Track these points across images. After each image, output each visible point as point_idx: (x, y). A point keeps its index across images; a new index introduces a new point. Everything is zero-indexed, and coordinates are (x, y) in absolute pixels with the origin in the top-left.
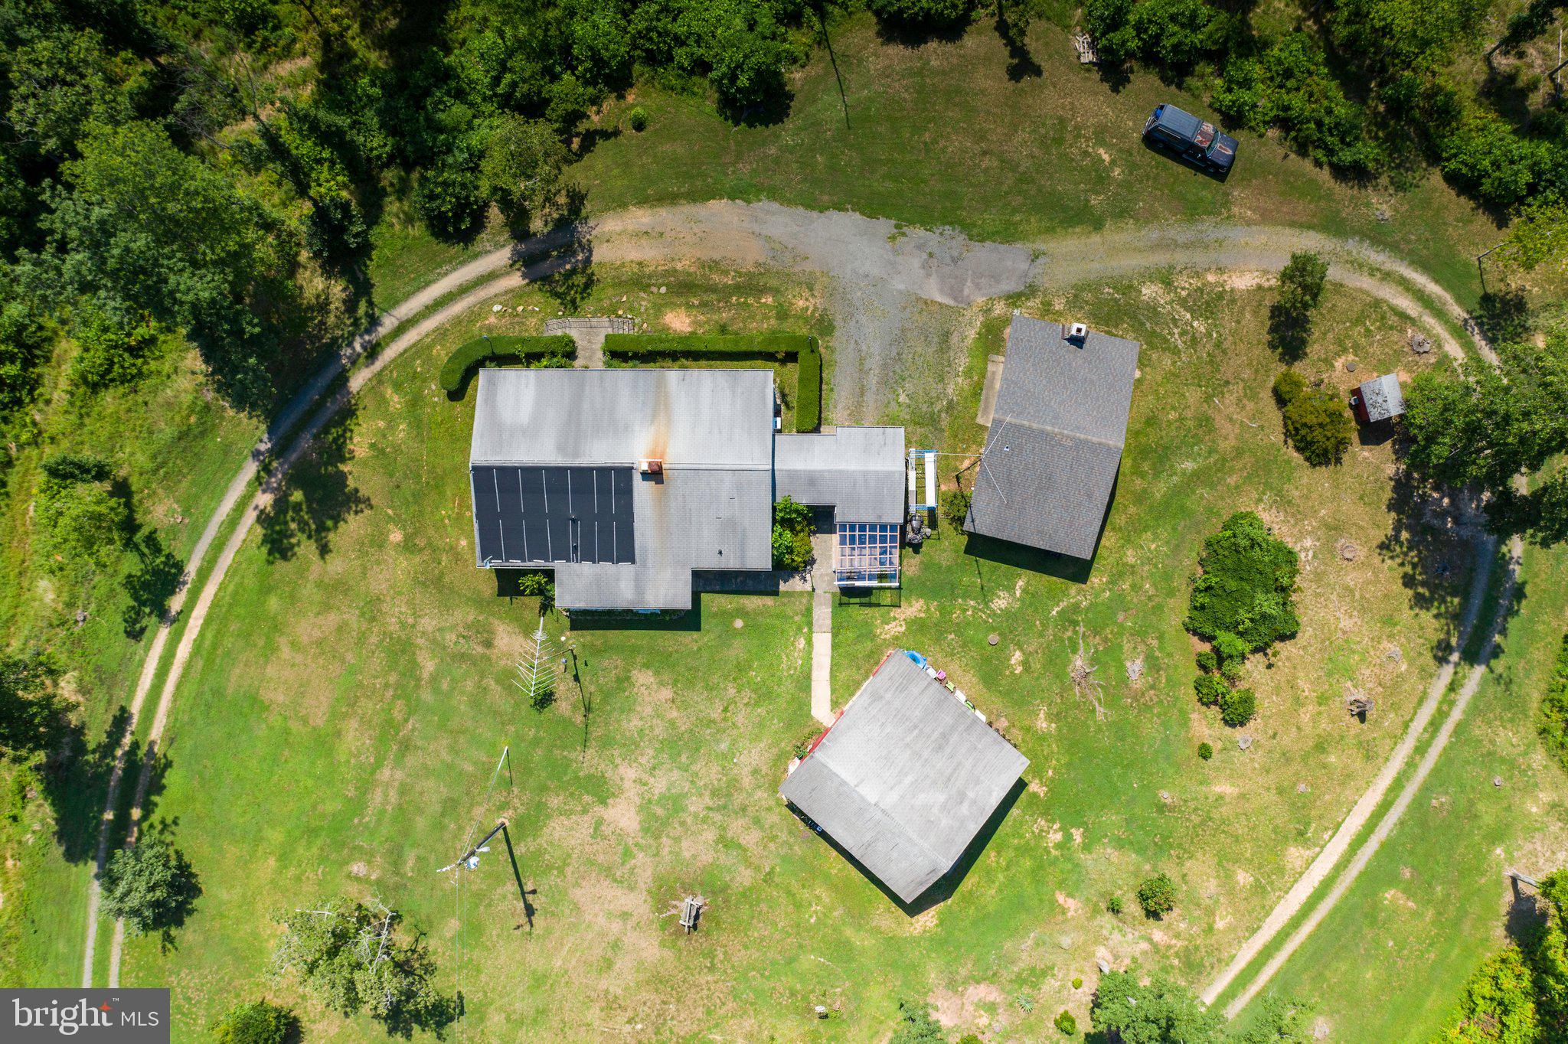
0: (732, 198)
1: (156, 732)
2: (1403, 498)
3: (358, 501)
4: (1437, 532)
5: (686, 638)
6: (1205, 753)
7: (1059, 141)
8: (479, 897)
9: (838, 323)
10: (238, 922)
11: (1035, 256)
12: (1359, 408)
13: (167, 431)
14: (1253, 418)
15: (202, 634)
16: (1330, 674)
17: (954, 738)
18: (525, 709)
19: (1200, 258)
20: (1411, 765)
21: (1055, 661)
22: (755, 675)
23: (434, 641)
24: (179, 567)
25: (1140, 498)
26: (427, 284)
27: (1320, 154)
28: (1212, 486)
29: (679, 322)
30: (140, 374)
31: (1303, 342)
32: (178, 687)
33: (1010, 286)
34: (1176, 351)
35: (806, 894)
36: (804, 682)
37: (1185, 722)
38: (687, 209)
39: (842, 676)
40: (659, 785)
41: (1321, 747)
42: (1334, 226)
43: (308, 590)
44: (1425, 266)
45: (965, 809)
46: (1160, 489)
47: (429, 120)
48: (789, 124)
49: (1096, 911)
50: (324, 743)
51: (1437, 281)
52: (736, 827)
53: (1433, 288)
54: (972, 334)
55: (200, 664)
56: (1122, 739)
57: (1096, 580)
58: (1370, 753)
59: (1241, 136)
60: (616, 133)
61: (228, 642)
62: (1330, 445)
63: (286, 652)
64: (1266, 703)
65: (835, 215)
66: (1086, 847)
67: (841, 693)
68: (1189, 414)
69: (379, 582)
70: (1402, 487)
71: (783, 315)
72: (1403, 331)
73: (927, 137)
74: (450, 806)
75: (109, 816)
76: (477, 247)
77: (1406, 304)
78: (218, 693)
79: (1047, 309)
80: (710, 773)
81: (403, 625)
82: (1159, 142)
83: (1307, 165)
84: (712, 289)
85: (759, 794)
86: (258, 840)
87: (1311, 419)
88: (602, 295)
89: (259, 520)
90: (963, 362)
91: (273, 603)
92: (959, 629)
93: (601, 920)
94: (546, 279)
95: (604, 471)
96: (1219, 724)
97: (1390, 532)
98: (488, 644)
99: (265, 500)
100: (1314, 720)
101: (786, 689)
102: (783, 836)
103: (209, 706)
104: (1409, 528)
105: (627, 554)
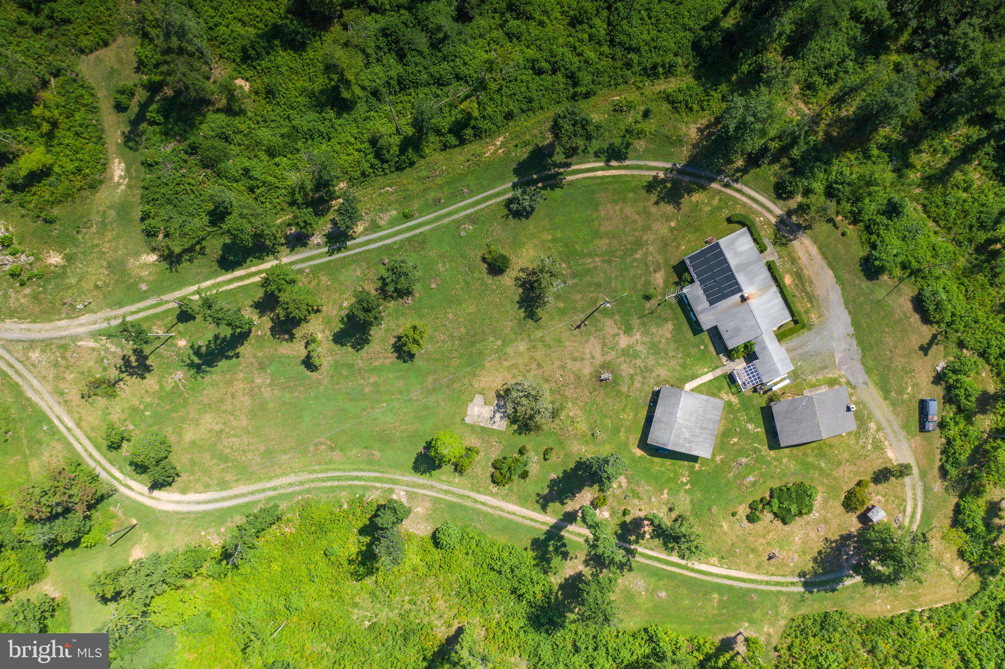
0: (835, 277)
1: (569, 178)
2: (846, 538)
3: (678, 206)
4: (840, 554)
5: (689, 333)
6: (733, 515)
7: (906, 373)
8: (575, 309)
9: (813, 331)
10: (526, 236)
11: (865, 383)
12: (869, 510)
13: (665, 131)
14: (848, 478)
15: (608, 177)
16: (778, 542)
17: (706, 431)
18: (641, 293)
19: (891, 436)
20: (761, 582)
21: (741, 452)
22: (688, 361)
23: (646, 254)
24: (626, 158)
25: (805, 454)
26: (757, 192)
27: (944, 458)
28: (820, 475)
29: (788, 280)
30: (679, 112)
31: (880, 482)
32: (588, 178)
33: (851, 379)
34: (857, 443)
35: (628, 411)
36: (694, 377)
37: (741, 503)
38: (824, 264)
39: (702, 388)
40: (639, 348)
41: (753, 550)
42: (923, 475)
43: (641, 205)
44: (924, 510)
45: (688, 445)
46: (811, 459)
47: (813, 167)
48: (868, 283)
49: (667, 504)
50: (597, 235)
51: (921, 516)
52: (638, 378)
53: (918, 516)
54: (830, 375)
55: (599, 181)
56: (726, 486)
57: (772, 453)
58: (758, 568)
59: (938, 430)
60: (837, 228)
61: (610, 187)
62: (853, 506)
63: (618, 207)
64: (758, 526)
65: (846, 312)
66: (686, 491)
67: (697, 390)
68: (839, 457)
69: (656, 226)
70: (849, 536)
71: (806, 312)
72: (900, 513)
73: (887, 330)
74: (598, 285)
75: (535, 177)
76: (778, 202)
77: (909, 510)
78: (593, 192)
79: (851, 395)
80: (651, 362)
81: (647, 241)
82: (923, 406)
83: (938, 456)
84: (803, 286)
85: (652, 380)
86: (555, 229)
87: (858, 495)
88: (783, 251)
89: (654, 176)
90: (820, 377)
91: (631, 195)
92: (736, 418)
93: (588, 351)
94: (779, 230)
95: (737, 283)
96: (745, 514)
97: (832, 539)
98: (655, 271)
99: (661, 175)
100: (761, 544)
101: (689, 372)
102: (643, 394)
103: (587, 191)
104: (837, 545)
105: (712, 302)
